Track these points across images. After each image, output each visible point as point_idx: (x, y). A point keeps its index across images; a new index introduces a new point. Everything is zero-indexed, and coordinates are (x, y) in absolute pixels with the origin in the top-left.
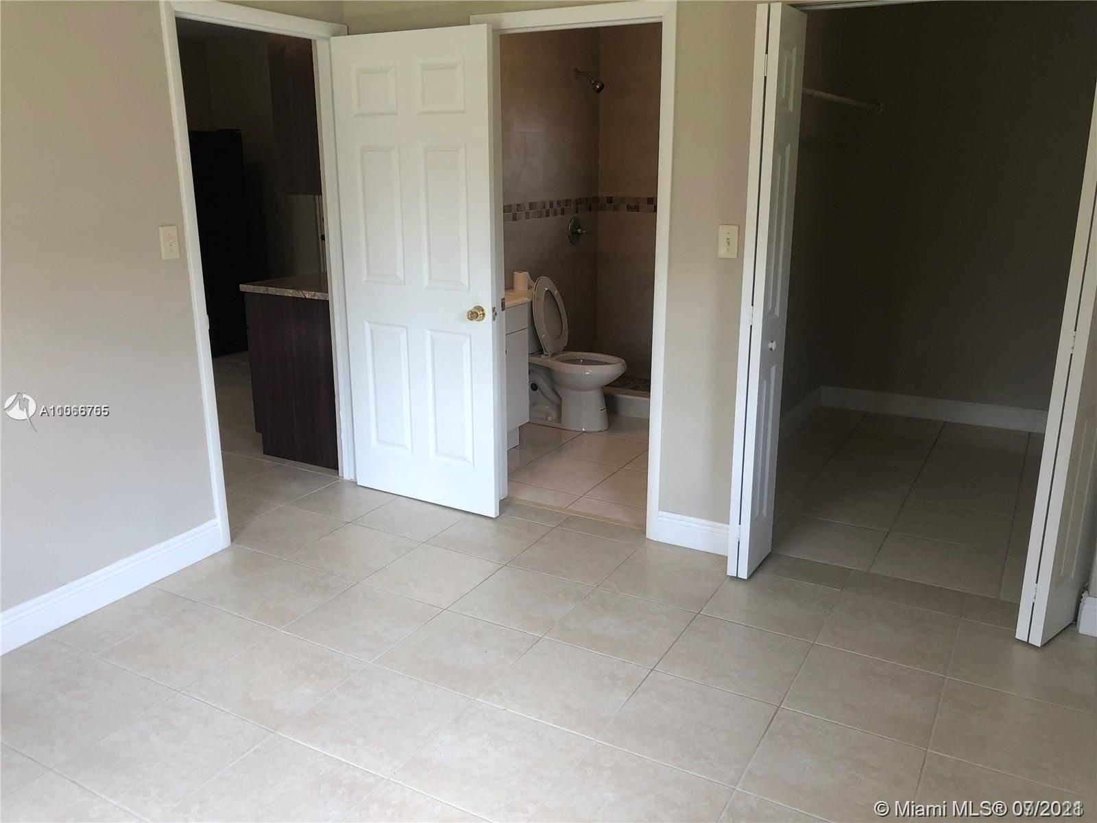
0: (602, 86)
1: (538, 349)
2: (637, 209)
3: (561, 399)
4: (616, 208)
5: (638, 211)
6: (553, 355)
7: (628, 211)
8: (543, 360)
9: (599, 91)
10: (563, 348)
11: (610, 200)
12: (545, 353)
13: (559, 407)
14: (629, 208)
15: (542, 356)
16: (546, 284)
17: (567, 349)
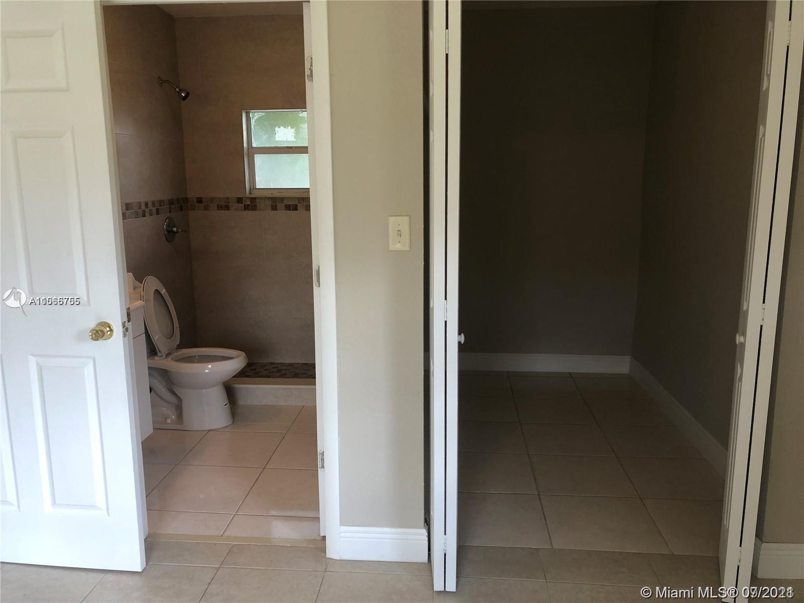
0: (187, 95)
1: (152, 351)
2: (227, 208)
3: (180, 399)
4: (206, 208)
5: (228, 209)
6: (168, 355)
7: (218, 209)
8: (159, 362)
9: (184, 98)
10: (176, 347)
11: (200, 201)
12: (159, 354)
13: (179, 408)
14: (220, 207)
15: (156, 358)
16: (153, 283)
17: (179, 347)
